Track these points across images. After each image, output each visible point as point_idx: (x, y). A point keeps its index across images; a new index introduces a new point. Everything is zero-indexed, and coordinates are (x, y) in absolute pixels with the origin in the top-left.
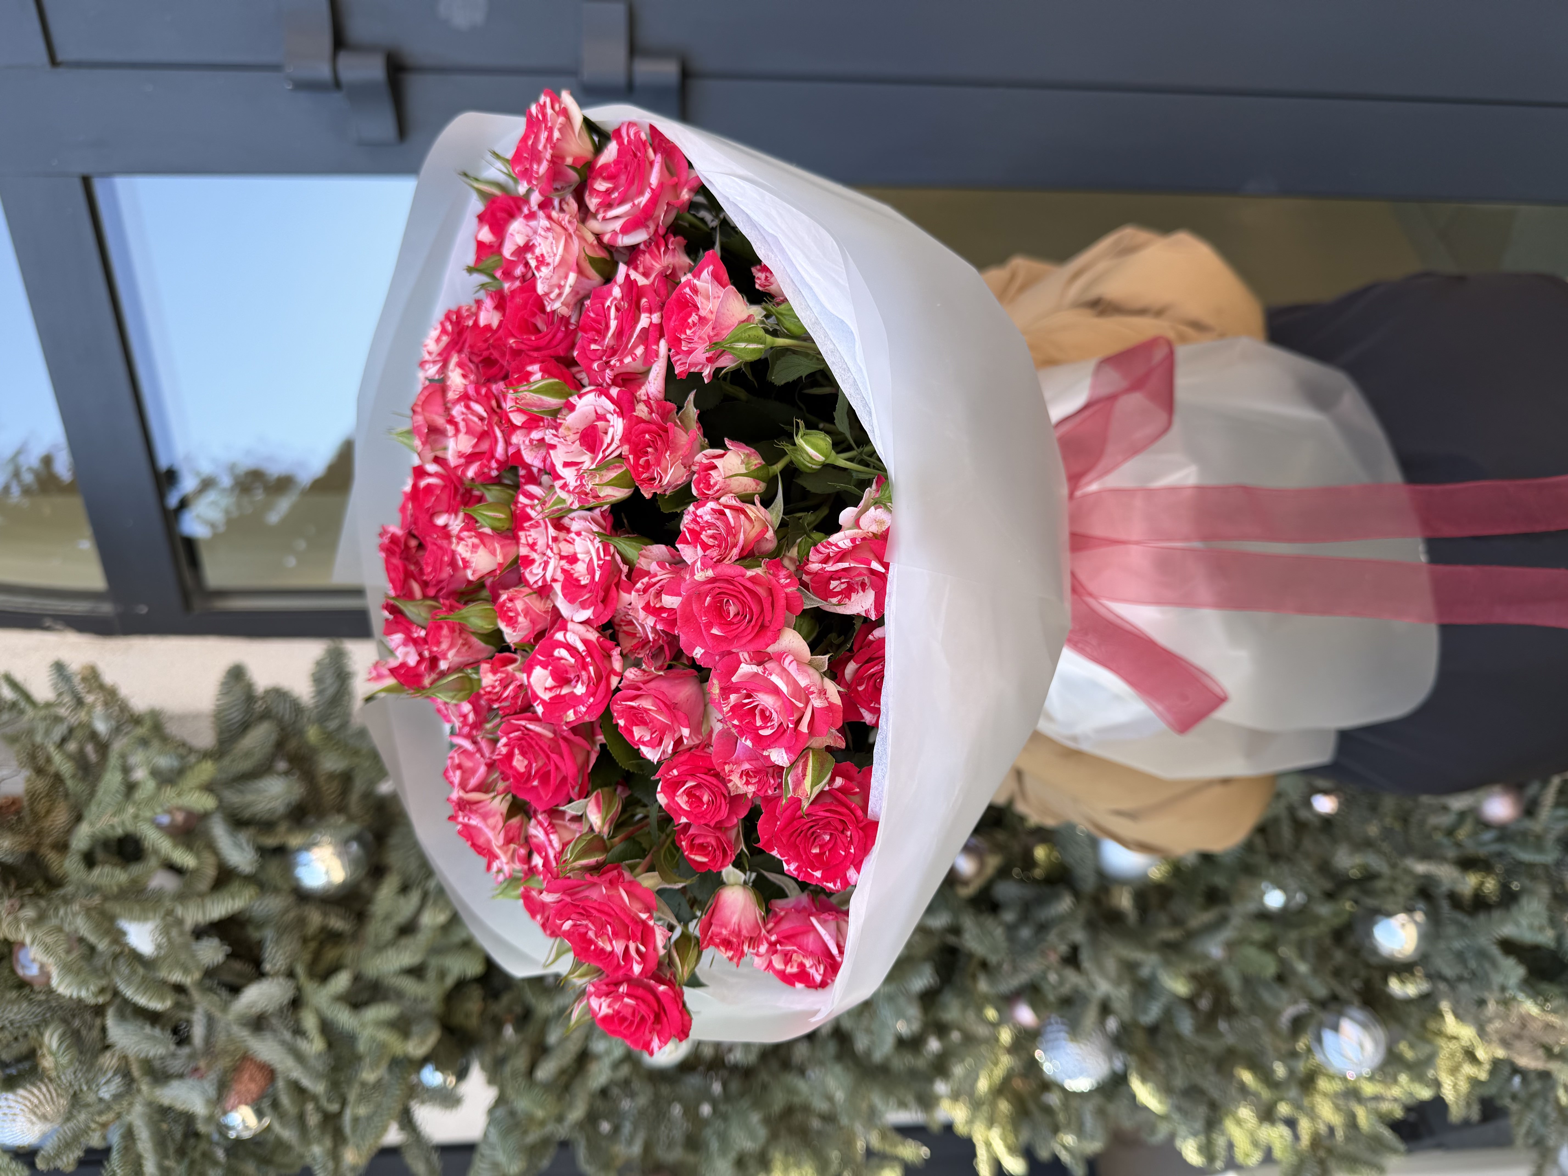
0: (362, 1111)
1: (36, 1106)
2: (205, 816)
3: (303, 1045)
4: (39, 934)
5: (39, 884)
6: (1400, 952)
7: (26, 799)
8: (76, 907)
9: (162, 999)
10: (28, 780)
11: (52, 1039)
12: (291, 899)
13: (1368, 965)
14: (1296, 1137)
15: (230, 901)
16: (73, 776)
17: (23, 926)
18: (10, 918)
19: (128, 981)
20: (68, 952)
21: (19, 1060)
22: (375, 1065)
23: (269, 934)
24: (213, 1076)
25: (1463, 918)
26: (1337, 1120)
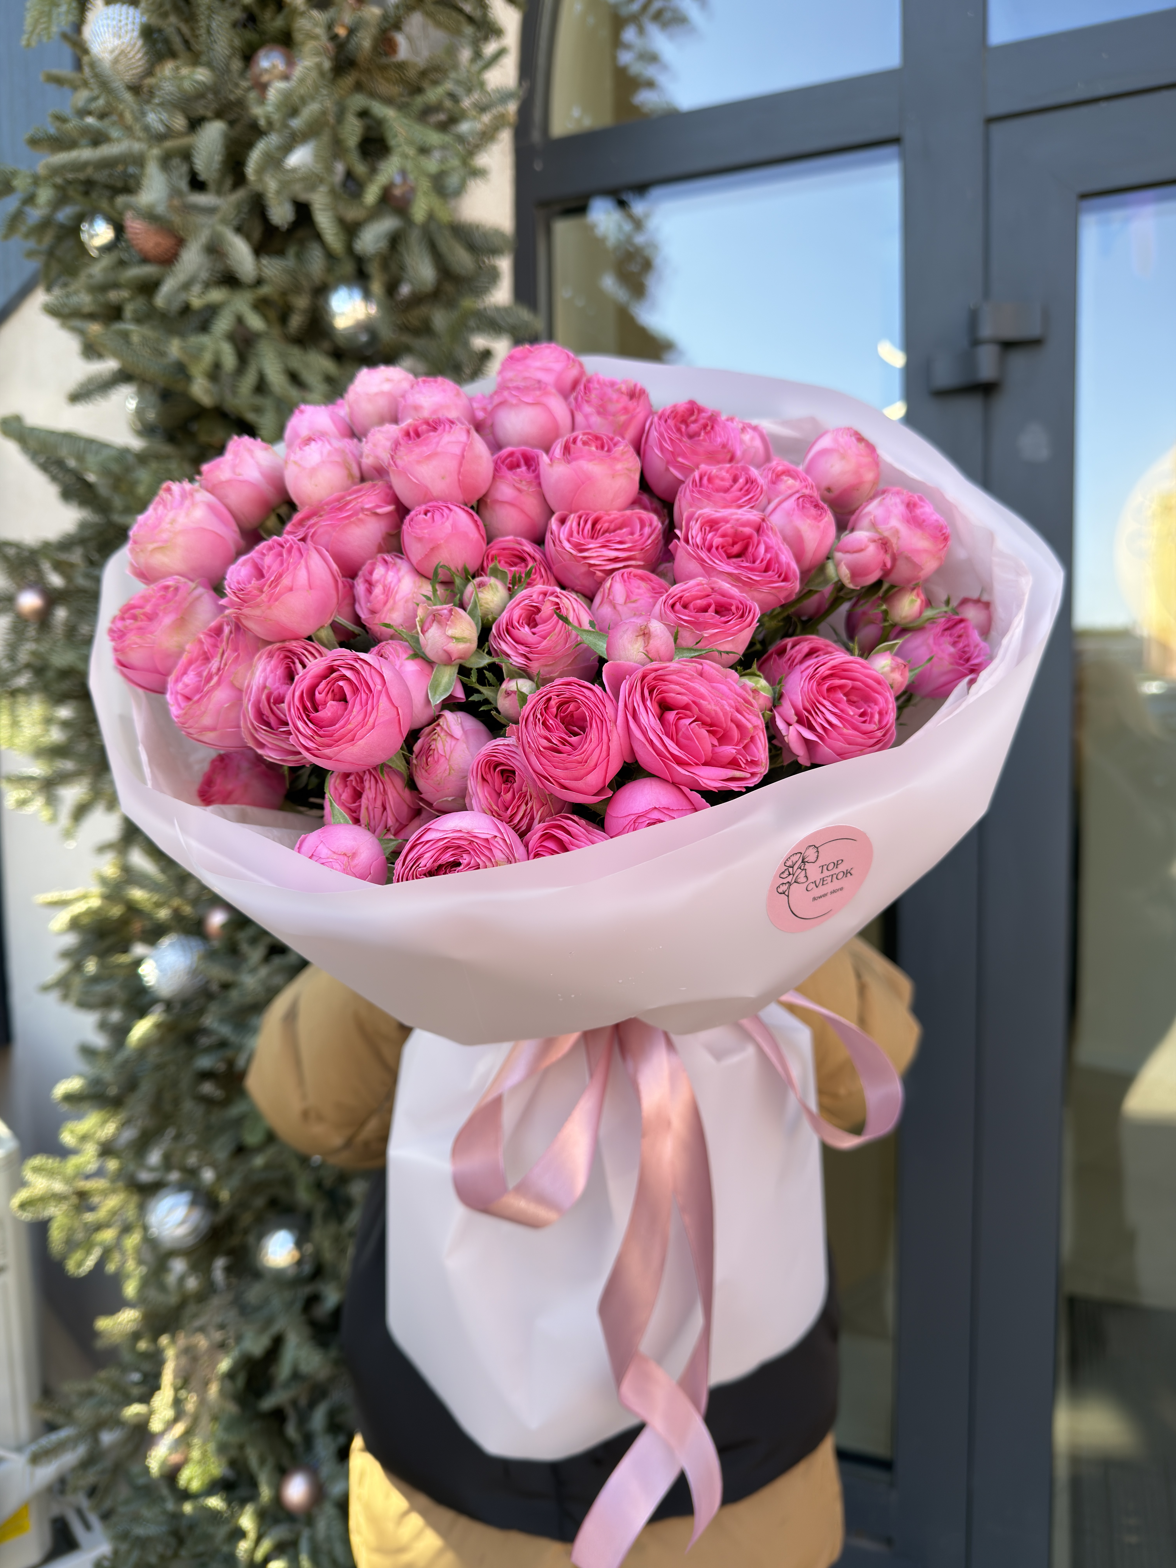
0: (135, 339)
1: (126, 56)
2: (405, 214)
3: (196, 289)
4: (314, 74)
6: (266, 1254)
7: (398, 61)
8: (327, 103)
9: (257, 172)
10: (413, 64)
11: (202, 75)
12: (320, 283)
14: (88, 1177)
15: (330, 230)
16: (424, 102)
17: (314, 59)
18: (317, 47)
19: (271, 144)
20: (298, 95)
21: (167, 43)
22: (181, 350)
23: (290, 262)
24: (169, 213)
25: (298, 1306)
26: (102, 1214)
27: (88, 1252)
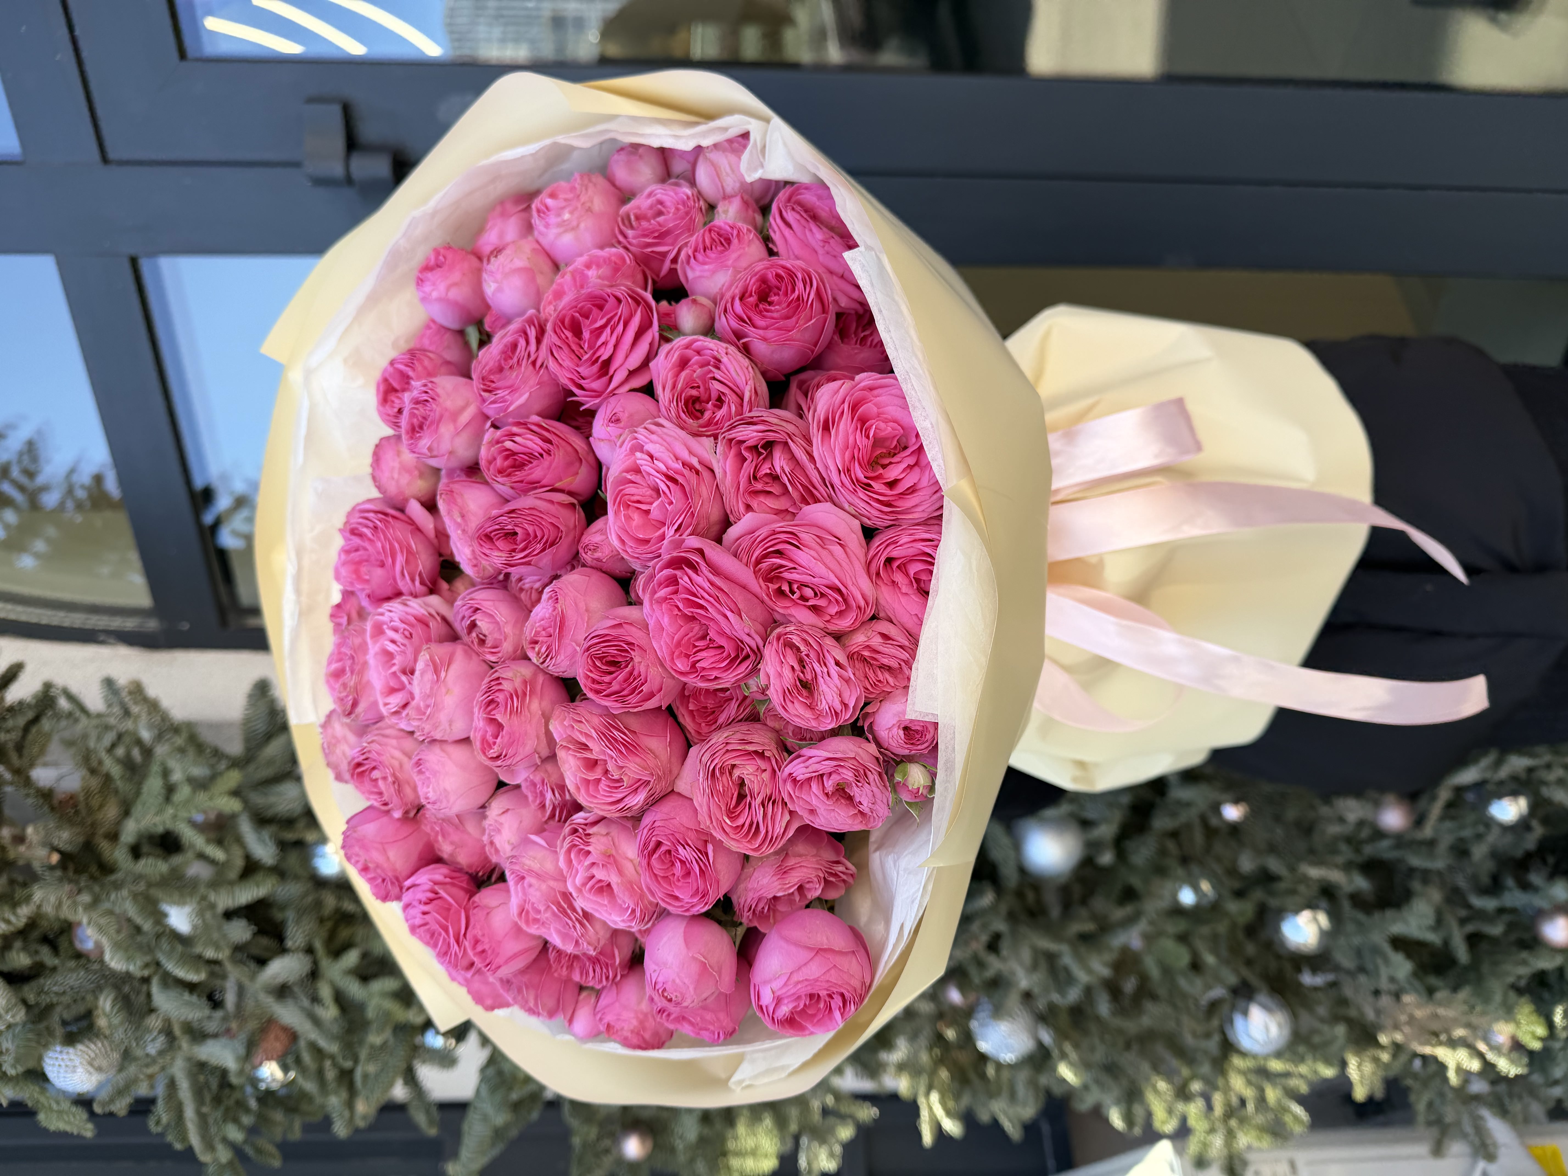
0: (371, 1068)
1: (93, 1059)
2: (233, 816)
3: (319, 1011)
4: (94, 915)
5: (94, 869)
6: (1305, 945)
7: (82, 794)
8: (125, 892)
9: (197, 971)
10: (83, 778)
12: (310, 885)
13: (1279, 957)
14: (1210, 1107)
15: (255, 888)
16: (122, 777)
17: (80, 909)
18: (69, 902)
19: (169, 955)
20: (118, 931)
21: (78, 1019)
22: (381, 1030)
23: (290, 915)
24: (243, 1036)
25: (1361, 916)
26: (1249, 1093)
27: (1286, 1110)
